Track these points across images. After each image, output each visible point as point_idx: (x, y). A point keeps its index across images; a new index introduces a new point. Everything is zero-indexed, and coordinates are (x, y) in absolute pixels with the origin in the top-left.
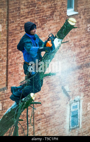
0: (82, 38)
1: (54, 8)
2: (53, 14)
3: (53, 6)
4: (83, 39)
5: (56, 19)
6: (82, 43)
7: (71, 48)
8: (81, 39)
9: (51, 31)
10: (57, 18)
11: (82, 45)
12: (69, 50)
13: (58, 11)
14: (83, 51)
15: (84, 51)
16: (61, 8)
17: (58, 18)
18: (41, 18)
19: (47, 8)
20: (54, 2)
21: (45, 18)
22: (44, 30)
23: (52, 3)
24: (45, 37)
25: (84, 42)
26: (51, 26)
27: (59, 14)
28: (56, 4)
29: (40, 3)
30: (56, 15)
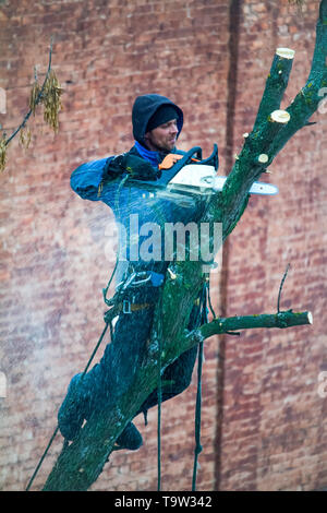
0: (173, 420)
1: (60, 300)
2: (59, 322)
3: (58, 290)
4: (177, 422)
5: (70, 341)
6: (171, 439)
7: (129, 461)
8: (170, 425)
9: (50, 389)
10: (72, 337)
11: (171, 446)
12: (119, 467)
13: (77, 310)
14: (174, 473)
15: (180, 472)
16: (88, 297)
17: (78, 337)
18: (11, 337)
19: (34, 298)
20: (62, 275)
21: (27, 335)
22: (19, 385)
23: (54, 278)
24: (22, 410)
25: (181, 438)
26: (47, 368)
27: (83, 322)
28: (71, 282)
29: (8, 275)
30: (69, 326)
